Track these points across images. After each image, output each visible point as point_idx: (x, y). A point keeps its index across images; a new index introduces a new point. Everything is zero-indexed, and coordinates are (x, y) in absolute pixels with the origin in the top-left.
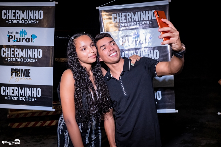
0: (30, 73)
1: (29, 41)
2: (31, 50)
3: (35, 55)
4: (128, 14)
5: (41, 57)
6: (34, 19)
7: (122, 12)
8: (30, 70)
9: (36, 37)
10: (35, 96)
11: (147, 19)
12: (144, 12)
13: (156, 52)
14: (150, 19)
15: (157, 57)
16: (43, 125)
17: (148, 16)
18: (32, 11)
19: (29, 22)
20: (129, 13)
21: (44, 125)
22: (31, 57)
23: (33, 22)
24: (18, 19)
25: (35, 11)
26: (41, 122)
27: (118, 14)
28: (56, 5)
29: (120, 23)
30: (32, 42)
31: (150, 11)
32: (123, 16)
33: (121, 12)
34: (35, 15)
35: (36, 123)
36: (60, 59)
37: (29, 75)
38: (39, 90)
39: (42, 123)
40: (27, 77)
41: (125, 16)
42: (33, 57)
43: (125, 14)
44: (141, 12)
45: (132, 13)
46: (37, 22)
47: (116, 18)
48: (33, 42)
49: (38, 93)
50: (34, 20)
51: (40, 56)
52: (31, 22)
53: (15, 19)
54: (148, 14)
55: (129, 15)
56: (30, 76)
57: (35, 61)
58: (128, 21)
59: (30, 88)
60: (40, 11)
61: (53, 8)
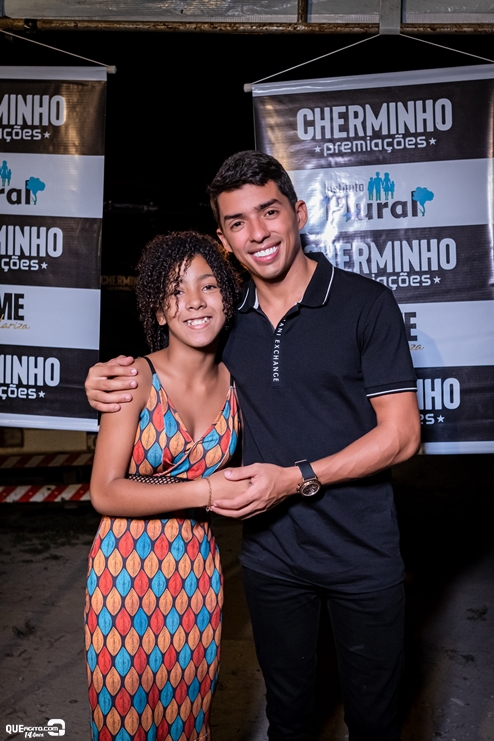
0: (22, 307)
1: (19, 201)
2: (27, 229)
3: (38, 246)
4: (352, 109)
5: (58, 253)
6: (37, 123)
7: (334, 103)
8: (22, 296)
9: (42, 186)
10: (38, 384)
11: (420, 129)
12: (411, 104)
13: (448, 246)
14: (430, 129)
15: (448, 262)
16: (56, 497)
17: (425, 120)
18: (29, 97)
19: (17, 134)
20: (359, 109)
21: (58, 499)
22: (27, 254)
23: (32, 136)
25: (37, 97)
26: (49, 489)
27: (317, 110)
28: (109, 75)
29: (324, 140)
30: (28, 202)
31: (429, 103)
32: (335, 116)
33: (329, 104)
34: (38, 111)
35: (34, 491)
36: (116, 279)
37: (21, 312)
38: (52, 365)
39: (53, 492)
40: (13, 321)
41: (344, 116)
42: (34, 254)
43: (343, 109)
44: (400, 104)
45: (368, 106)
46: (47, 135)
47: (309, 124)
48: (32, 202)
49: (48, 373)
50: (36, 127)
51: (55, 250)
52: (26, 135)
54: (424, 111)
55: (356, 115)
56: (22, 318)
57: (40, 267)
58: (352, 134)
59: (24, 358)
60: (56, 98)
61: (98, 88)
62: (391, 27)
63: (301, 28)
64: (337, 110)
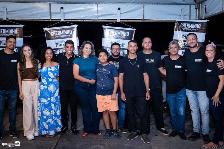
11: (68, 34)
12: (66, 31)
20: (59, 31)
24: (4, 34)
25: (13, 30)
28: (23, 26)
29: (55, 36)
31: (68, 30)
34: (13, 32)
47: (52, 33)
50: (13, 34)
53: (3, 34)
58: (58, 35)
60: (15, 30)
61: (22, 29)
62: (62, 20)
63: (50, 20)
64: (56, 32)
